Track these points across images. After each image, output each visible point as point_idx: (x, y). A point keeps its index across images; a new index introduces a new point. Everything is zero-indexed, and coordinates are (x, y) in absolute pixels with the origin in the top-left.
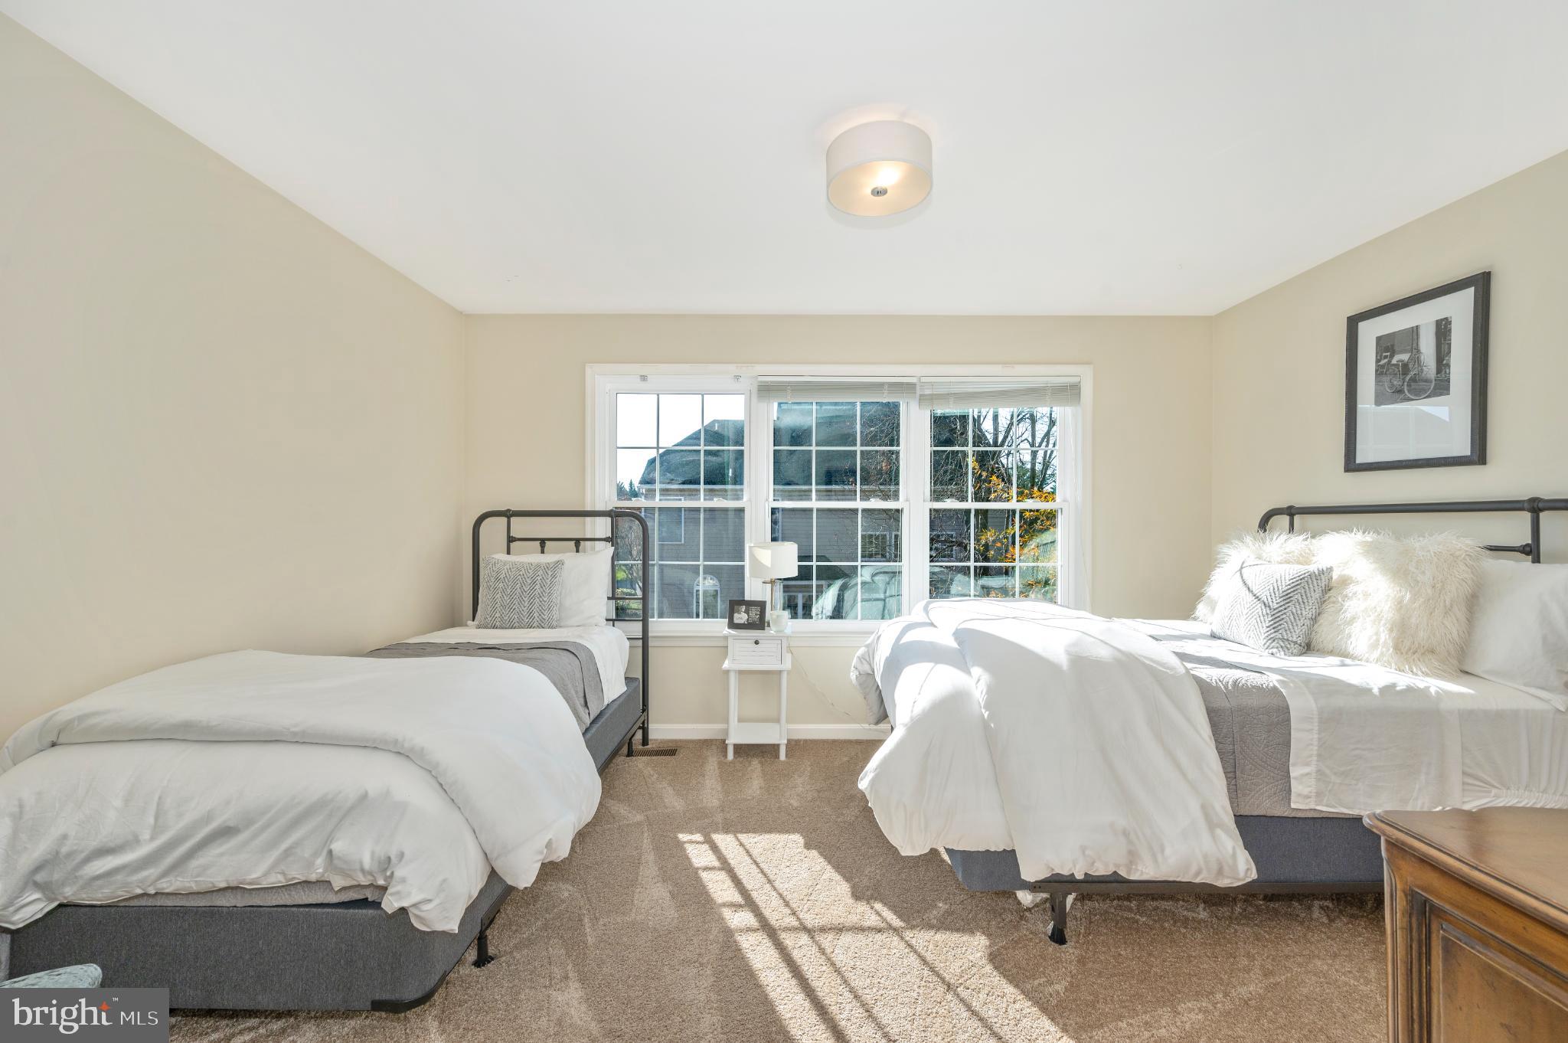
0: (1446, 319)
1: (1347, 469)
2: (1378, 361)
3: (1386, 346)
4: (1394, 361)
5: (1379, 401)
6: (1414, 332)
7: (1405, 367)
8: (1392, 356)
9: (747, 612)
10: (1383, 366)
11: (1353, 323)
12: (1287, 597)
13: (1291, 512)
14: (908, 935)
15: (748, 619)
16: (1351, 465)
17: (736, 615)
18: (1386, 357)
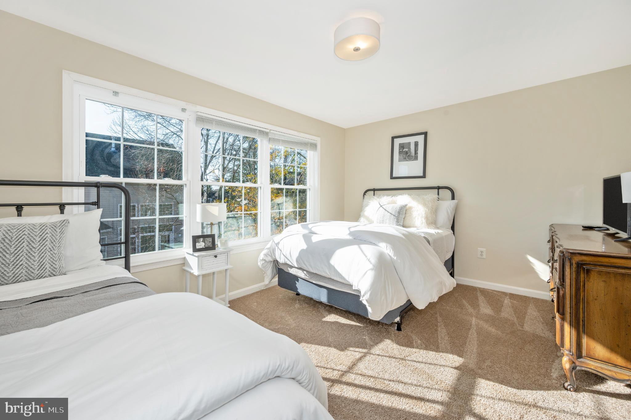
0: (417, 141)
1: (391, 179)
2: (399, 150)
3: (402, 146)
4: (404, 150)
5: (400, 160)
6: (409, 143)
7: (407, 153)
8: (403, 149)
9: (204, 241)
10: (401, 151)
11: (393, 138)
12: (399, 213)
13: (374, 190)
14: (373, 351)
15: (205, 245)
16: (392, 178)
17: (197, 244)
18: (402, 149)
